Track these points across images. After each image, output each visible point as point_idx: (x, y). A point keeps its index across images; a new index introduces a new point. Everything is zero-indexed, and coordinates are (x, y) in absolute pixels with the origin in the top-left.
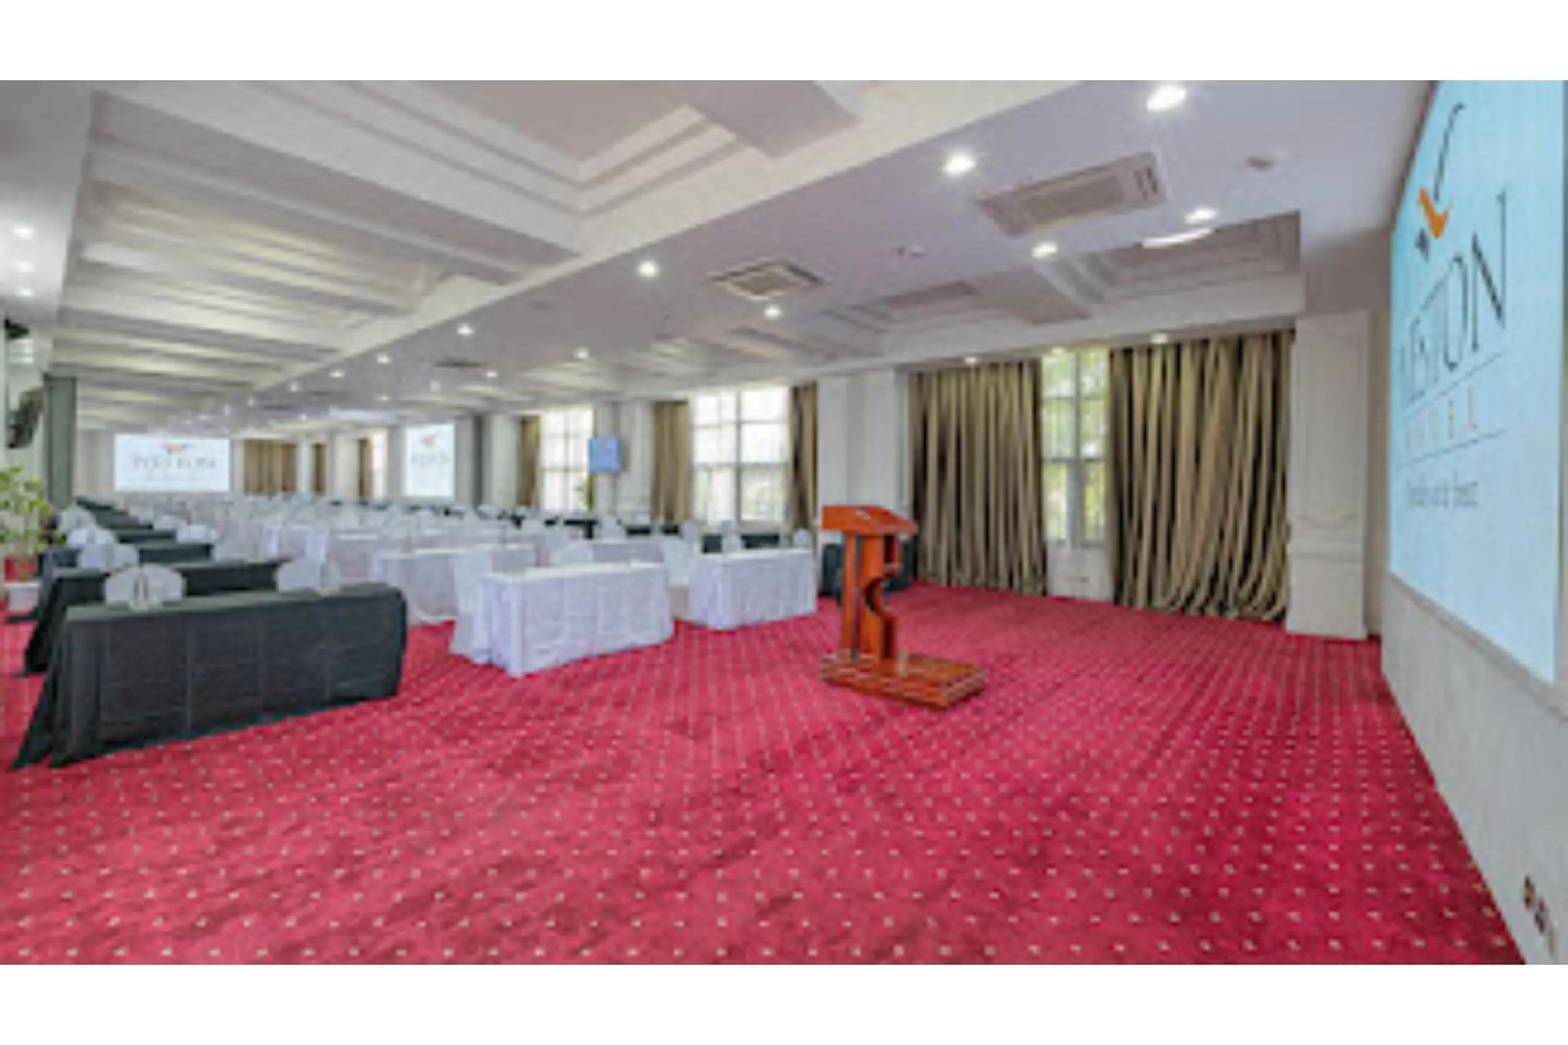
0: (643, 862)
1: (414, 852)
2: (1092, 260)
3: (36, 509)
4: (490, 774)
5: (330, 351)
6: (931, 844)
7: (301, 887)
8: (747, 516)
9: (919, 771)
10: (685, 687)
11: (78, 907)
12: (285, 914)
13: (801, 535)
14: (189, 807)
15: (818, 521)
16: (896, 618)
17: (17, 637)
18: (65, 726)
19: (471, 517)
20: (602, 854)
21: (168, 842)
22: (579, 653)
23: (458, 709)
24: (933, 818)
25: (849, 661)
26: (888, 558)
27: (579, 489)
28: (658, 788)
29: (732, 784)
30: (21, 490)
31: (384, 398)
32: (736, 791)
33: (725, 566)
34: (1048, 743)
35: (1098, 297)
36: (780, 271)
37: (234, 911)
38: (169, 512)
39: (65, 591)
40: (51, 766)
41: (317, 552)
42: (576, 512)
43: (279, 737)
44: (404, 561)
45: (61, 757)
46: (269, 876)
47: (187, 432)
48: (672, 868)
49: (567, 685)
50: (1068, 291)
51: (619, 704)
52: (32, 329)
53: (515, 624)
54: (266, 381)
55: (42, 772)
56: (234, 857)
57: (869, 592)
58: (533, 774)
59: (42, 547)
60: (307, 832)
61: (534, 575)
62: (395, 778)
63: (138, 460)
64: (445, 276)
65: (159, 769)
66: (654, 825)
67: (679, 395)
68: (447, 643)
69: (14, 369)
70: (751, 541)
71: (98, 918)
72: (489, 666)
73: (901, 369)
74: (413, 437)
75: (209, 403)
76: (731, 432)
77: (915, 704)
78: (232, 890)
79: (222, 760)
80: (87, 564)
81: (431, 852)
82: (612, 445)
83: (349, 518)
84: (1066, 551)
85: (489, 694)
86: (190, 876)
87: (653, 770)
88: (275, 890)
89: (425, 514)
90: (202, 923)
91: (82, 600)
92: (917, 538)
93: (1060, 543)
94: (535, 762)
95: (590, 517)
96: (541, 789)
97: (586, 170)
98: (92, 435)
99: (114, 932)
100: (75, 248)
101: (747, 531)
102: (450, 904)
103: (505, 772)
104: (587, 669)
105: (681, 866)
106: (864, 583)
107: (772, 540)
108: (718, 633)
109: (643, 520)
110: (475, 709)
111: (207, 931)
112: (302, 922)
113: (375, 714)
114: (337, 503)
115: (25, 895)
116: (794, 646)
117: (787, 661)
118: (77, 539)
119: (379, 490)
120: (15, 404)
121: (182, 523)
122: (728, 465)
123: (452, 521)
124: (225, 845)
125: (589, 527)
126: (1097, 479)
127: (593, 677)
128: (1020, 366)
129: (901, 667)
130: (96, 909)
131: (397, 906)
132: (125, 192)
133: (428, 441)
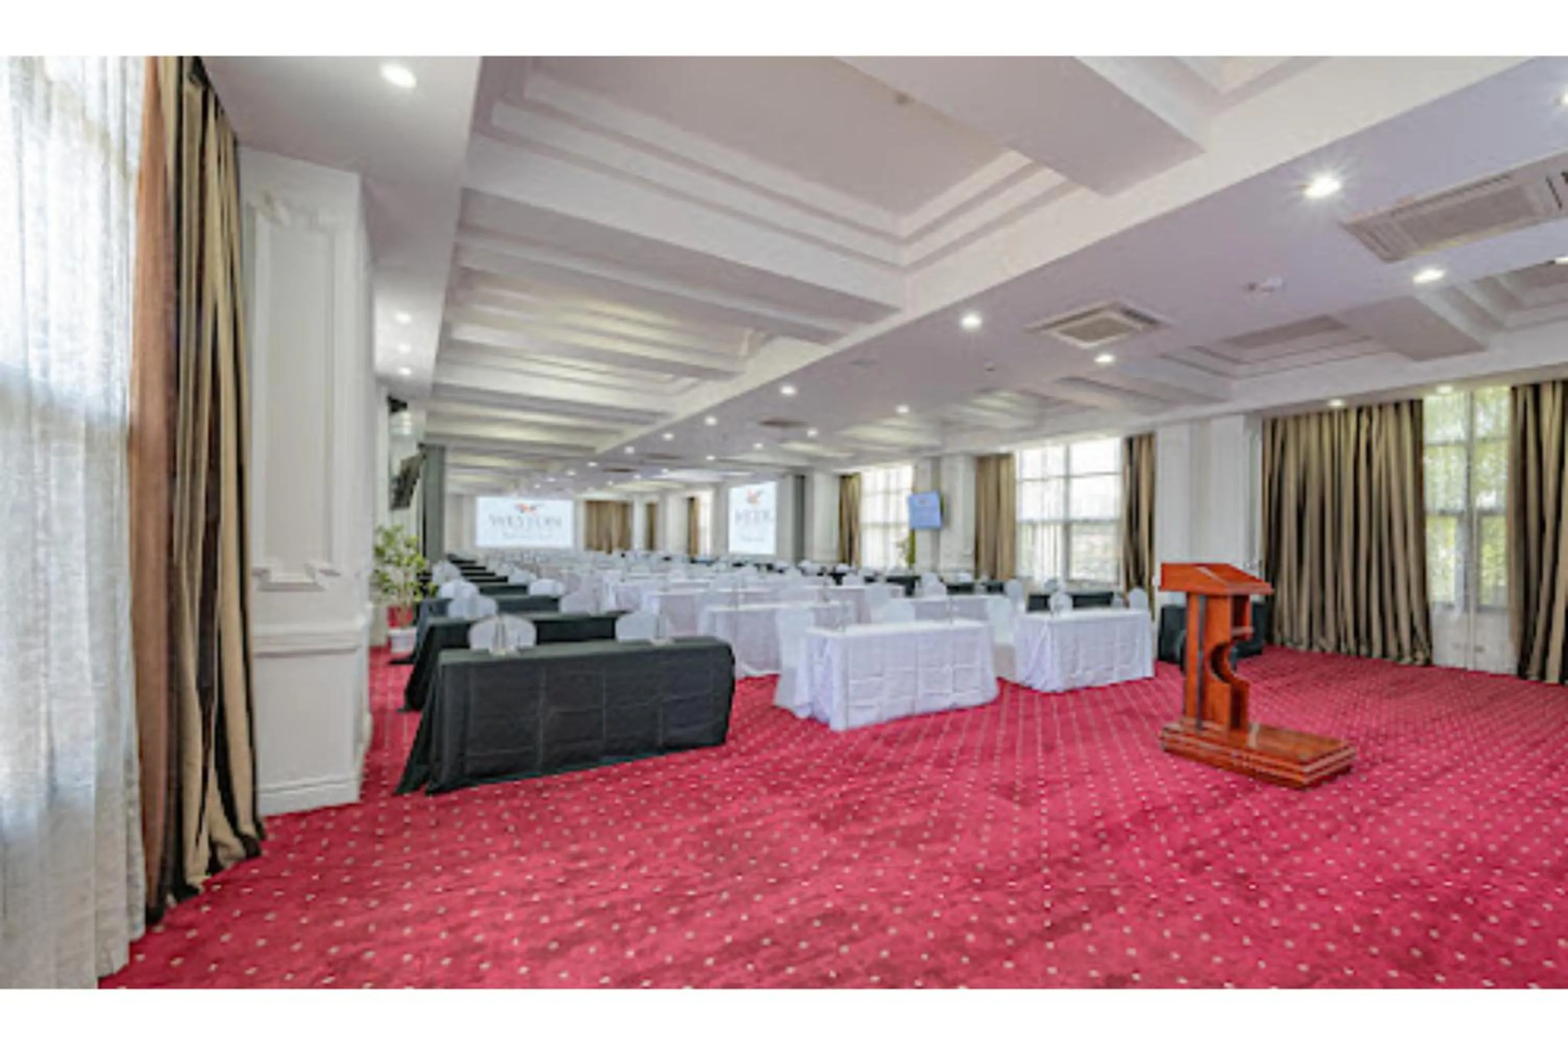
0: (969, 926)
1: (742, 898)
2: (1488, 284)
3: (414, 565)
4: (814, 826)
5: (662, 415)
6: (1291, 935)
7: (639, 921)
8: (1075, 575)
9: (1278, 855)
10: (1010, 750)
11: (452, 921)
12: (625, 945)
13: (1138, 595)
14: (542, 838)
15: (1157, 580)
16: (1248, 685)
17: (400, 678)
18: (439, 759)
19: (792, 574)
20: (926, 915)
21: (525, 871)
22: (901, 712)
23: (785, 759)
24: (1292, 907)
25: (1192, 731)
26: (1238, 620)
27: (900, 545)
28: (984, 852)
29: (1063, 854)
30: (402, 548)
31: (711, 458)
32: (1067, 862)
33: (1051, 625)
34: (1434, 833)
35: (1497, 326)
36: (1116, 316)
37: (581, 938)
38: (523, 567)
39: (438, 637)
40: (428, 793)
41: (651, 606)
42: (897, 568)
43: (618, 779)
44: (729, 615)
45: (436, 786)
46: (612, 906)
47: (538, 494)
48: (999, 935)
49: (889, 743)
50: (1457, 320)
51: (941, 764)
52: (410, 405)
53: (836, 681)
54: (605, 445)
55: (420, 798)
56: (581, 888)
57: (1216, 656)
58: (855, 829)
59: (419, 599)
60: (644, 870)
61: (855, 631)
62: (723, 824)
63: (495, 520)
64: (770, 338)
65: (516, 802)
66: (979, 889)
67: (1003, 449)
68: (771, 696)
69: (396, 439)
70: (1080, 601)
71: (467, 932)
72: (811, 720)
73: (1251, 415)
74: (738, 495)
75: (556, 466)
76: (1057, 486)
77: (1269, 780)
78: (578, 918)
79: (569, 796)
80: (455, 613)
81: (758, 898)
82: (934, 500)
83: (679, 574)
84: (1456, 615)
85: (812, 747)
86: (544, 902)
87: (978, 836)
88: (616, 921)
89: (749, 569)
90: (554, 946)
91: (450, 646)
92: (1271, 599)
93: (1449, 607)
94: (857, 817)
95: (910, 573)
96: (864, 844)
97: (907, 225)
98: (459, 497)
99: (480, 947)
100: (446, 328)
101: (1076, 590)
102: (777, 949)
103: (828, 826)
104: (910, 725)
105: (1009, 935)
106: (1210, 647)
107: (1105, 599)
108: (1047, 695)
109: (966, 578)
110: (797, 761)
111: (556, 953)
112: (639, 953)
113: (703, 761)
114: (667, 559)
115: (407, 907)
116: (1129, 712)
117: (1122, 728)
118: (447, 590)
119: (706, 547)
120: (397, 471)
121: (533, 576)
122: (1054, 522)
123: (773, 577)
124: (573, 876)
125: (909, 584)
126: (1494, 535)
127: (914, 736)
128: (1397, 406)
129: (1252, 740)
130: (463, 926)
131: (727, 948)
132: (485, 277)
133: (752, 500)
